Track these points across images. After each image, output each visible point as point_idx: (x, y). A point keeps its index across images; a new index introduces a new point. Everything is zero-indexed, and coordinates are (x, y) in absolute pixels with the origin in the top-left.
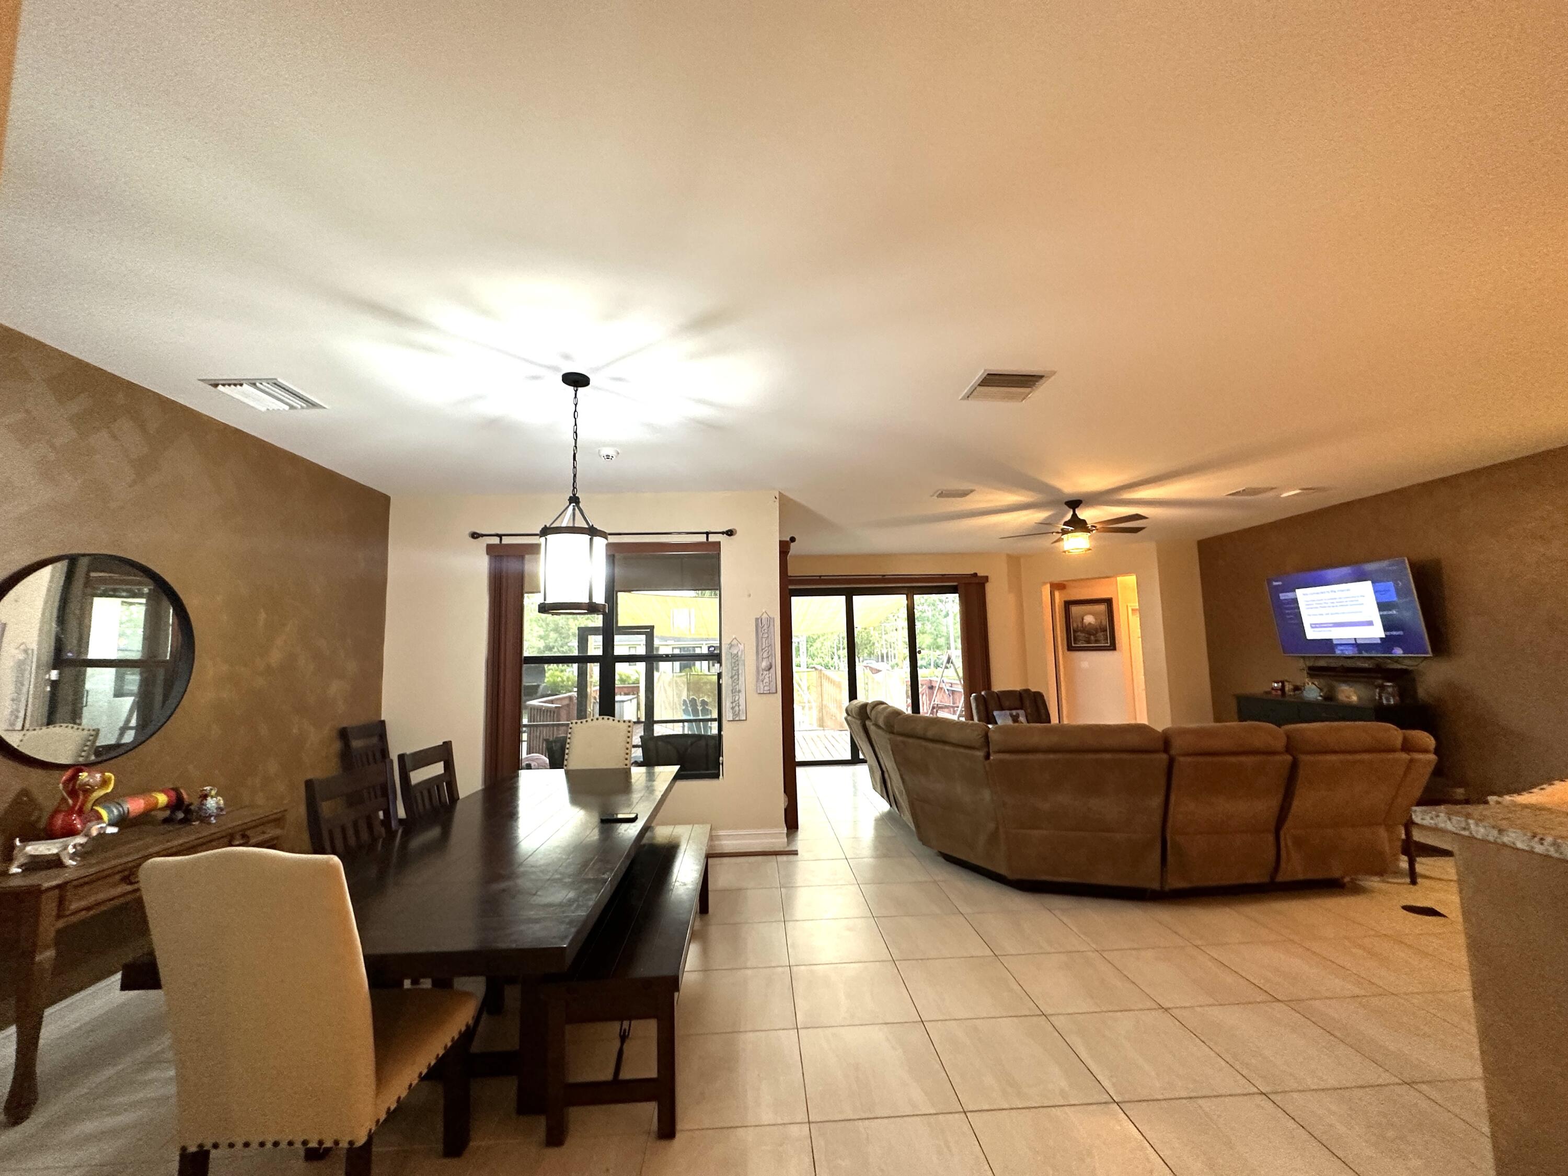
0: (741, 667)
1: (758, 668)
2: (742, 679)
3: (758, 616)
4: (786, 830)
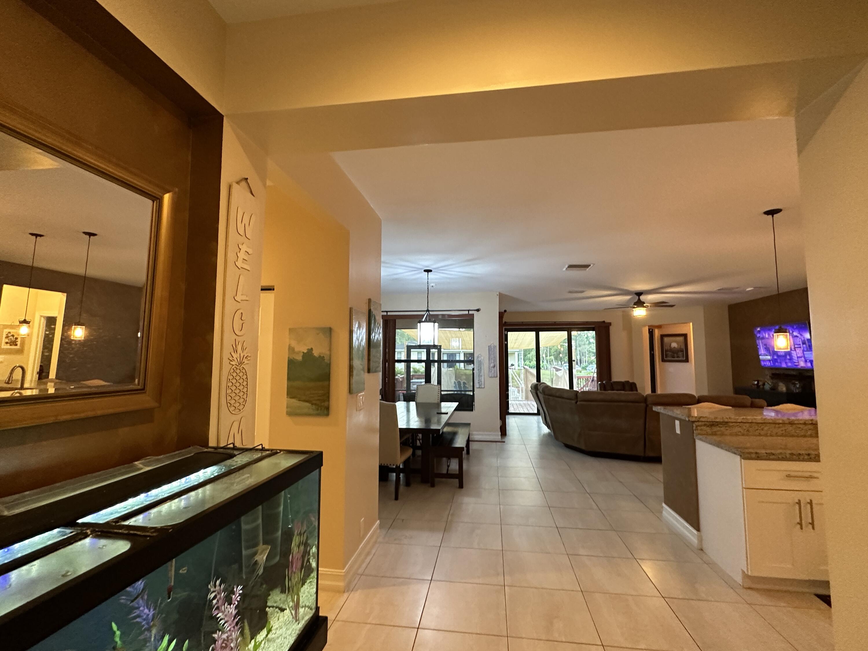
0: (482, 366)
1: (489, 367)
2: (482, 371)
3: (489, 345)
4: (500, 433)
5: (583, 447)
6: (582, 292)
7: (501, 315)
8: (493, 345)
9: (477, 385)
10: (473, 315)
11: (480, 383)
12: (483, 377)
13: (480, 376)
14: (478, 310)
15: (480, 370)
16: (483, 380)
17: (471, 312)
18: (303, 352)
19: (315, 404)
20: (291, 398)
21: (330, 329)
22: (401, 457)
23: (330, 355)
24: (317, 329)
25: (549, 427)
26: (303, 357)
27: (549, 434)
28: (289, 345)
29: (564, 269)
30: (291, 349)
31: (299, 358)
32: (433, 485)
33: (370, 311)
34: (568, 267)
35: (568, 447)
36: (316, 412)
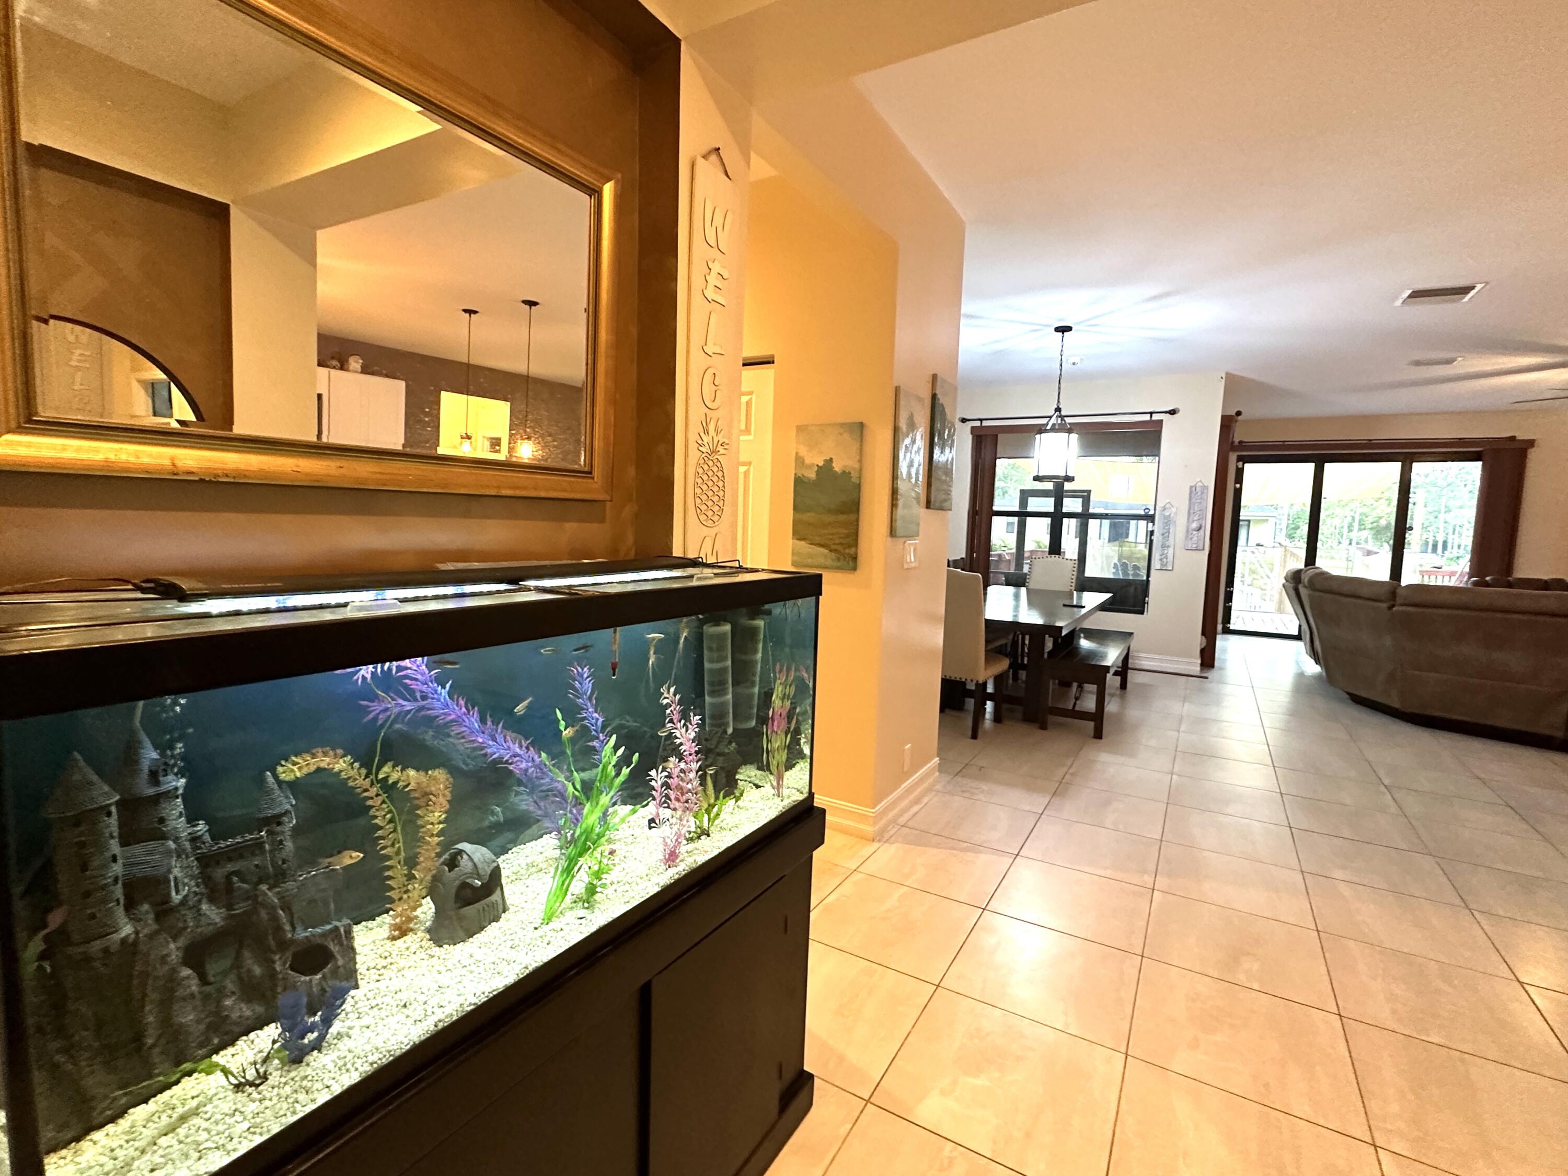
0: (1172, 527)
1: (1188, 528)
2: (1172, 537)
3: (1193, 485)
4: (1199, 661)
5: (1396, 704)
6: (1449, 362)
7: (1227, 423)
8: (1200, 484)
9: (1156, 564)
10: (1162, 421)
11: (1165, 560)
12: (1171, 551)
13: (1164, 546)
14: (1173, 412)
15: (1166, 535)
16: (1170, 556)
17: (1156, 417)
18: (817, 465)
19: (835, 551)
20: (798, 539)
21: (862, 425)
22: (985, 669)
23: (861, 470)
24: (842, 425)
25: (1317, 661)
26: (818, 473)
27: (1318, 677)
28: (797, 453)
29: (1399, 303)
30: (799, 461)
31: (812, 475)
32: (1043, 727)
33: (934, 397)
34: (1410, 296)
35: (1358, 700)
36: (836, 564)
